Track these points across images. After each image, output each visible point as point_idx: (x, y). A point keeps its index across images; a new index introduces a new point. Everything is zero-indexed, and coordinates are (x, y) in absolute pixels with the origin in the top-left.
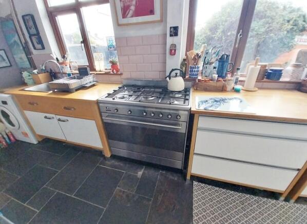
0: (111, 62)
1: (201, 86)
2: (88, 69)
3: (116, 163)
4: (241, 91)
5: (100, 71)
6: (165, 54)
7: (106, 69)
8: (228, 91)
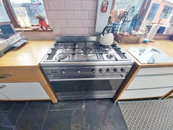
0: (37, 17)
1: (124, 40)
2: (12, 26)
3: (63, 104)
4: (148, 42)
5: (26, 28)
6: (96, 11)
7: (33, 26)
8: (140, 43)
